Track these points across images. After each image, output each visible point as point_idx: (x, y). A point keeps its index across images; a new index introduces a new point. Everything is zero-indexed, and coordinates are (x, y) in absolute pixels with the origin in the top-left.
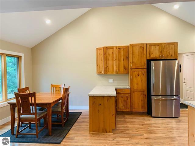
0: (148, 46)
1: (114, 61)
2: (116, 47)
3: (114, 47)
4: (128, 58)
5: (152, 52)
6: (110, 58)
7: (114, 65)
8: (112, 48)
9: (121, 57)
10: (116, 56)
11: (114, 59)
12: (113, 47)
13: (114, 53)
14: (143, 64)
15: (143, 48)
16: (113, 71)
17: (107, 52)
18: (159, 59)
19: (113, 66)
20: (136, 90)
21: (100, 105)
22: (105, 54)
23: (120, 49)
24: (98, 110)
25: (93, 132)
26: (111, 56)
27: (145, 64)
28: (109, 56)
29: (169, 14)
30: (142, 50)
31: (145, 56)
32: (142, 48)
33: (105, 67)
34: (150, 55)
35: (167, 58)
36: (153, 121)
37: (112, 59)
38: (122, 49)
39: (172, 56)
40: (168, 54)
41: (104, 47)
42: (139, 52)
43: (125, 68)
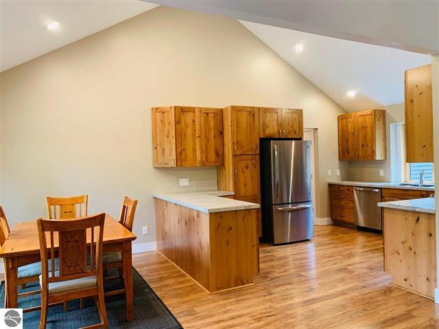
0: (261, 112)
1: (197, 140)
2: (200, 109)
3: (196, 109)
4: (222, 133)
5: (267, 125)
6: (189, 132)
7: (198, 148)
8: (192, 110)
9: (209, 130)
10: (201, 129)
11: (197, 136)
12: (194, 108)
13: (197, 121)
14: (254, 146)
15: (254, 115)
16: (195, 160)
17: (182, 118)
18: (278, 137)
19: (194, 150)
20: (245, 197)
21: (231, 229)
22: (178, 123)
23: (207, 114)
24: (228, 241)
25: (219, 289)
26: (190, 127)
27: (257, 146)
28: (187, 127)
29: (282, 59)
30: (251, 119)
31: (257, 131)
32: (252, 116)
33: (179, 151)
34: (264, 130)
35: (290, 137)
36: (279, 251)
37: (194, 134)
38: (212, 115)
39: (296, 133)
40: (291, 129)
41: (175, 107)
42: (247, 122)
43: (217, 154)
